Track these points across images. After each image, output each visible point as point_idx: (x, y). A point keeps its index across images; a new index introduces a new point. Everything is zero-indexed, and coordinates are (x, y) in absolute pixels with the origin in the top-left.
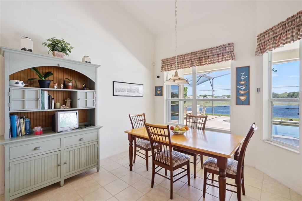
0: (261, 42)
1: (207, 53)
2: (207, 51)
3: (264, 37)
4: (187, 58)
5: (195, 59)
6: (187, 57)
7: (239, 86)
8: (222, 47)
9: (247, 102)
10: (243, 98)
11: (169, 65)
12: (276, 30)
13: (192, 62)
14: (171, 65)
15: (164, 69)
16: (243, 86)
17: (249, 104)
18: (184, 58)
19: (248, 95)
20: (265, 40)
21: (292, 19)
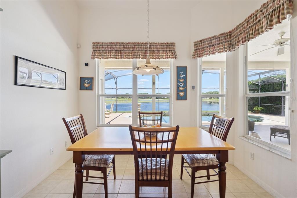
0: (197, 48)
1: (153, 47)
2: (152, 45)
3: (201, 44)
4: (129, 48)
5: (139, 50)
6: (130, 46)
7: (179, 83)
8: (166, 44)
9: (185, 98)
10: (182, 94)
11: (104, 52)
12: (211, 40)
13: (135, 53)
14: (108, 52)
15: (97, 55)
16: (182, 83)
17: (186, 99)
18: (125, 46)
19: (185, 91)
20: (202, 47)
21: (224, 35)
